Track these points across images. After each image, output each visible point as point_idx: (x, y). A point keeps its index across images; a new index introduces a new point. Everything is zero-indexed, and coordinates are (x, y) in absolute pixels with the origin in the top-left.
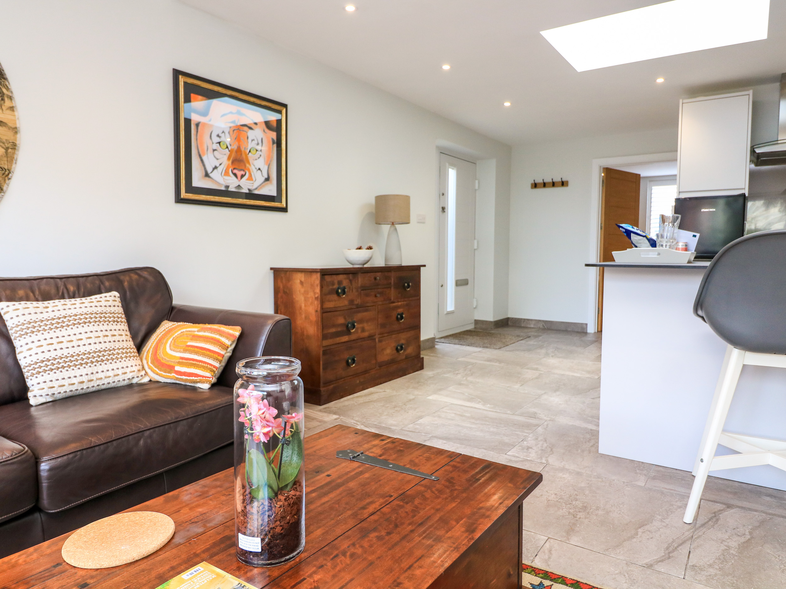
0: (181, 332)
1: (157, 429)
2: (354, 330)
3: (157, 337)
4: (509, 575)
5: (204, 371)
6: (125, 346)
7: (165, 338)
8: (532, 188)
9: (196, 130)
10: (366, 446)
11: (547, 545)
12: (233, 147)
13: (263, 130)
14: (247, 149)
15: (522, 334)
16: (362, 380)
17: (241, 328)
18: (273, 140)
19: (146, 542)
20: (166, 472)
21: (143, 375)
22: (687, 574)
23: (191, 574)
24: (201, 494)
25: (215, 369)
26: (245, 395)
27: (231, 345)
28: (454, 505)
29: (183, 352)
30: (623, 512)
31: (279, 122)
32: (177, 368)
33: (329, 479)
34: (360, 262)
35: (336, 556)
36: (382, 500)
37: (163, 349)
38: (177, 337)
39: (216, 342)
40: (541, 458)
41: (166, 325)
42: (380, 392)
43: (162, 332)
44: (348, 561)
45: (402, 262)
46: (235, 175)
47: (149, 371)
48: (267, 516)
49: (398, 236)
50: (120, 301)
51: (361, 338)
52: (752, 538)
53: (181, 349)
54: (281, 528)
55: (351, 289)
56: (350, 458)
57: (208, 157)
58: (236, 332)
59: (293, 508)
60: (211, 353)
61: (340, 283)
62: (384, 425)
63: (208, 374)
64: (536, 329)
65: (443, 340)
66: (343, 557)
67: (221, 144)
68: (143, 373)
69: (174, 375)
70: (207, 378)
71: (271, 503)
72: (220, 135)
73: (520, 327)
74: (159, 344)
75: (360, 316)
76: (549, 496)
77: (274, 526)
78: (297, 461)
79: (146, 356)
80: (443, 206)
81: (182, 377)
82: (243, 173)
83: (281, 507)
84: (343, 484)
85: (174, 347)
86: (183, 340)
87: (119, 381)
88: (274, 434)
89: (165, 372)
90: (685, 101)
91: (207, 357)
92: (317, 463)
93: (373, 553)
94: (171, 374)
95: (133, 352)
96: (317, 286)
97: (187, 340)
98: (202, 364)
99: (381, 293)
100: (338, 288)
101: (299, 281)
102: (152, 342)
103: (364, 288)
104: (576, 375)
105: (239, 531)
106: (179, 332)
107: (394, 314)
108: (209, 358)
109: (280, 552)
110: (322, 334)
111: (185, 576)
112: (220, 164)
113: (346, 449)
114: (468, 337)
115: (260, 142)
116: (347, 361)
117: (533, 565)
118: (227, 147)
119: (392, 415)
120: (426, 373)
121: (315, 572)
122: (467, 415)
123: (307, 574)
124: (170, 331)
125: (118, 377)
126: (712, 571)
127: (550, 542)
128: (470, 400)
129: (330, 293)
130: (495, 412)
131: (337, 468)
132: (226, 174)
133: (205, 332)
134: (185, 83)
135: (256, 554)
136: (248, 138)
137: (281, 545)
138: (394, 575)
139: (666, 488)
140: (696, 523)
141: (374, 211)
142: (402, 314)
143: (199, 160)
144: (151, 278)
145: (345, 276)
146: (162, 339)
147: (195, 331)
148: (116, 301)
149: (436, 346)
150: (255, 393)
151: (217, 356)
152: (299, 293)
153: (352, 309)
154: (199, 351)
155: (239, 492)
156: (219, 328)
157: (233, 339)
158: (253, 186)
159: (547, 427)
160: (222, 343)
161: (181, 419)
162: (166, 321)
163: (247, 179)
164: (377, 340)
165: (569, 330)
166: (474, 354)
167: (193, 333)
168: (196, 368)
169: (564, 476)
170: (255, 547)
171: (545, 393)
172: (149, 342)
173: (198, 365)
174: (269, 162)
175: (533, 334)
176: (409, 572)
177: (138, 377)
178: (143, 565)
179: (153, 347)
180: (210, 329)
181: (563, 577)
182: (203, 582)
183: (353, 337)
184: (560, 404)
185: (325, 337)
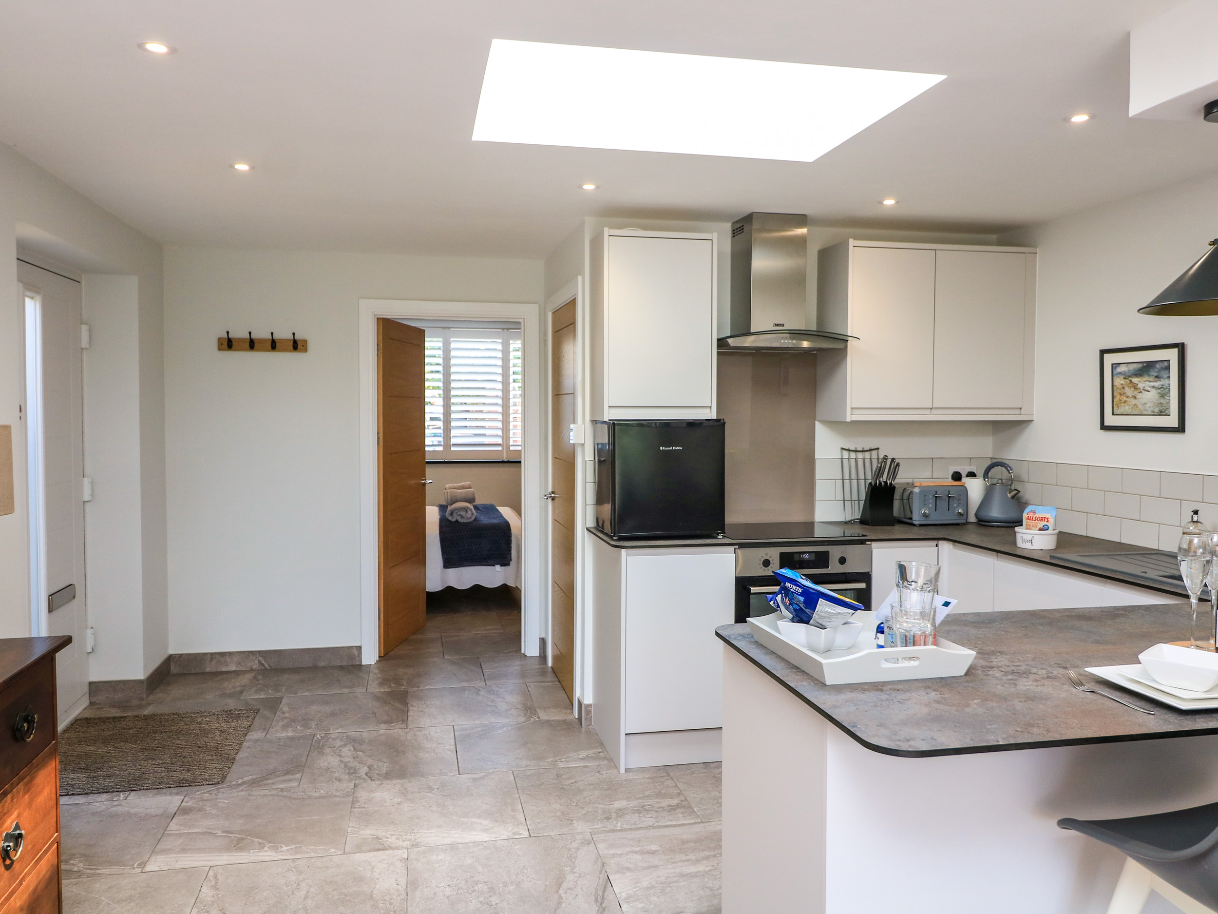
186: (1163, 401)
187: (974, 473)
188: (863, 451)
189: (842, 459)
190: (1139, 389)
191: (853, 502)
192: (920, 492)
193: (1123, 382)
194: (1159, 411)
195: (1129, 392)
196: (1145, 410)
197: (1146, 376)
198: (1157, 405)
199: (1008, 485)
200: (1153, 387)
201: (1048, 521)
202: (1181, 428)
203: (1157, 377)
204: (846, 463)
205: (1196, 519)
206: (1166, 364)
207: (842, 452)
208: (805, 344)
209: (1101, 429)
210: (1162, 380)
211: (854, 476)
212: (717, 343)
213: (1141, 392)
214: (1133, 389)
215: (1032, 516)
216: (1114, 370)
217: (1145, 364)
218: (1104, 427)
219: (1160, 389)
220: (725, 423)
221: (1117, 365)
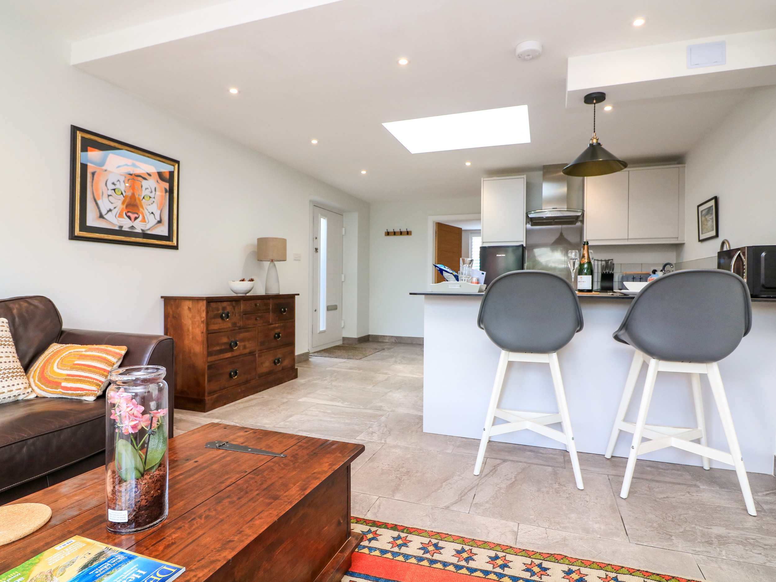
0: (69, 353)
1: (40, 437)
2: (236, 348)
3: (45, 358)
4: (339, 523)
5: (90, 385)
6: (12, 366)
7: (53, 358)
8: (386, 235)
9: (92, 178)
10: (232, 437)
11: (378, 502)
12: (127, 194)
13: (156, 181)
14: (141, 196)
15: (379, 347)
16: (243, 389)
17: (127, 347)
18: (166, 190)
19: (23, 526)
20: (49, 475)
21: (30, 392)
22: (471, 510)
23: (63, 546)
24: (78, 486)
25: (101, 384)
26: (116, 397)
27: (117, 362)
28: (294, 473)
29: (69, 370)
30: (434, 473)
31: (171, 174)
32: (64, 384)
33: (196, 464)
34: (242, 292)
35: (194, 519)
36: (238, 476)
37: (50, 368)
38: (65, 357)
39: (102, 360)
40: (381, 439)
41: (55, 347)
42: (259, 398)
43: (50, 353)
44: (203, 521)
45: (279, 291)
46: (129, 217)
47: (35, 388)
48: (134, 492)
49: (276, 271)
50: (8, 326)
51: (243, 355)
52: (516, 480)
53: (68, 367)
54: (146, 501)
55: (234, 313)
56: (217, 447)
57: (103, 201)
58: (122, 350)
59: (157, 484)
60: (97, 370)
61: (224, 308)
62: (259, 425)
63: (94, 388)
64: (390, 343)
65: (316, 354)
66: (199, 519)
67: (116, 190)
68: (29, 390)
69: (61, 390)
70: (92, 392)
71: (137, 482)
72: (115, 183)
73: (378, 342)
74: (47, 364)
75: (242, 335)
76: (383, 467)
77: (139, 500)
78: (162, 448)
79: (33, 375)
80: (317, 247)
81: (68, 392)
82: (136, 215)
83: (146, 484)
84: (208, 466)
85: (61, 366)
86: (71, 360)
87: (5, 398)
88: (142, 428)
89: (52, 388)
90: (485, 179)
91: (93, 373)
92: (188, 453)
93: (224, 513)
94: (57, 389)
95: (20, 372)
96: (203, 311)
97: (74, 360)
98: (89, 379)
99: (261, 317)
100: (223, 313)
101: (187, 307)
102: (40, 362)
103: (245, 313)
104: (414, 376)
105: (109, 507)
106: (67, 353)
107: (272, 334)
108: (95, 374)
109: (145, 521)
110: (208, 352)
111: (57, 547)
112: (115, 208)
113: (214, 441)
114: (337, 351)
115: (153, 190)
116: (230, 374)
117: (366, 518)
118: (122, 194)
119: (267, 415)
120: (299, 381)
121: (174, 533)
122: (328, 411)
123: (167, 535)
124: (58, 352)
125: (4, 394)
126: (487, 506)
127: (380, 500)
128: (332, 400)
129: (215, 317)
130: (351, 408)
131: (204, 456)
132: (121, 216)
133: (92, 352)
134: (82, 138)
135: (123, 525)
136: (142, 187)
137: (145, 515)
138: (238, 526)
139: (465, 453)
140: (482, 474)
141: (256, 250)
142: (279, 333)
143: (94, 203)
144: (40, 306)
145: (229, 303)
146: (49, 359)
147: (83, 351)
148: (4, 326)
149: (310, 359)
150: (125, 394)
151: (103, 372)
152: (187, 317)
153: (235, 330)
154: (85, 369)
155: (109, 476)
156: (106, 348)
157: (119, 357)
158: (146, 227)
159: (388, 417)
160: (108, 361)
161: (65, 427)
162: (55, 344)
163: (141, 221)
164: (257, 355)
165: (414, 343)
166: (340, 364)
167: (81, 353)
168: (82, 383)
169: (396, 451)
170: (122, 519)
171: (390, 391)
172: (37, 362)
173: (84, 380)
174: (162, 207)
175: (387, 347)
176: (251, 523)
177: (24, 394)
178: (20, 545)
179: (40, 366)
180: (98, 349)
181: (386, 523)
182: (74, 550)
183: (235, 353)
184: (400, 399)
185: (210, 354)
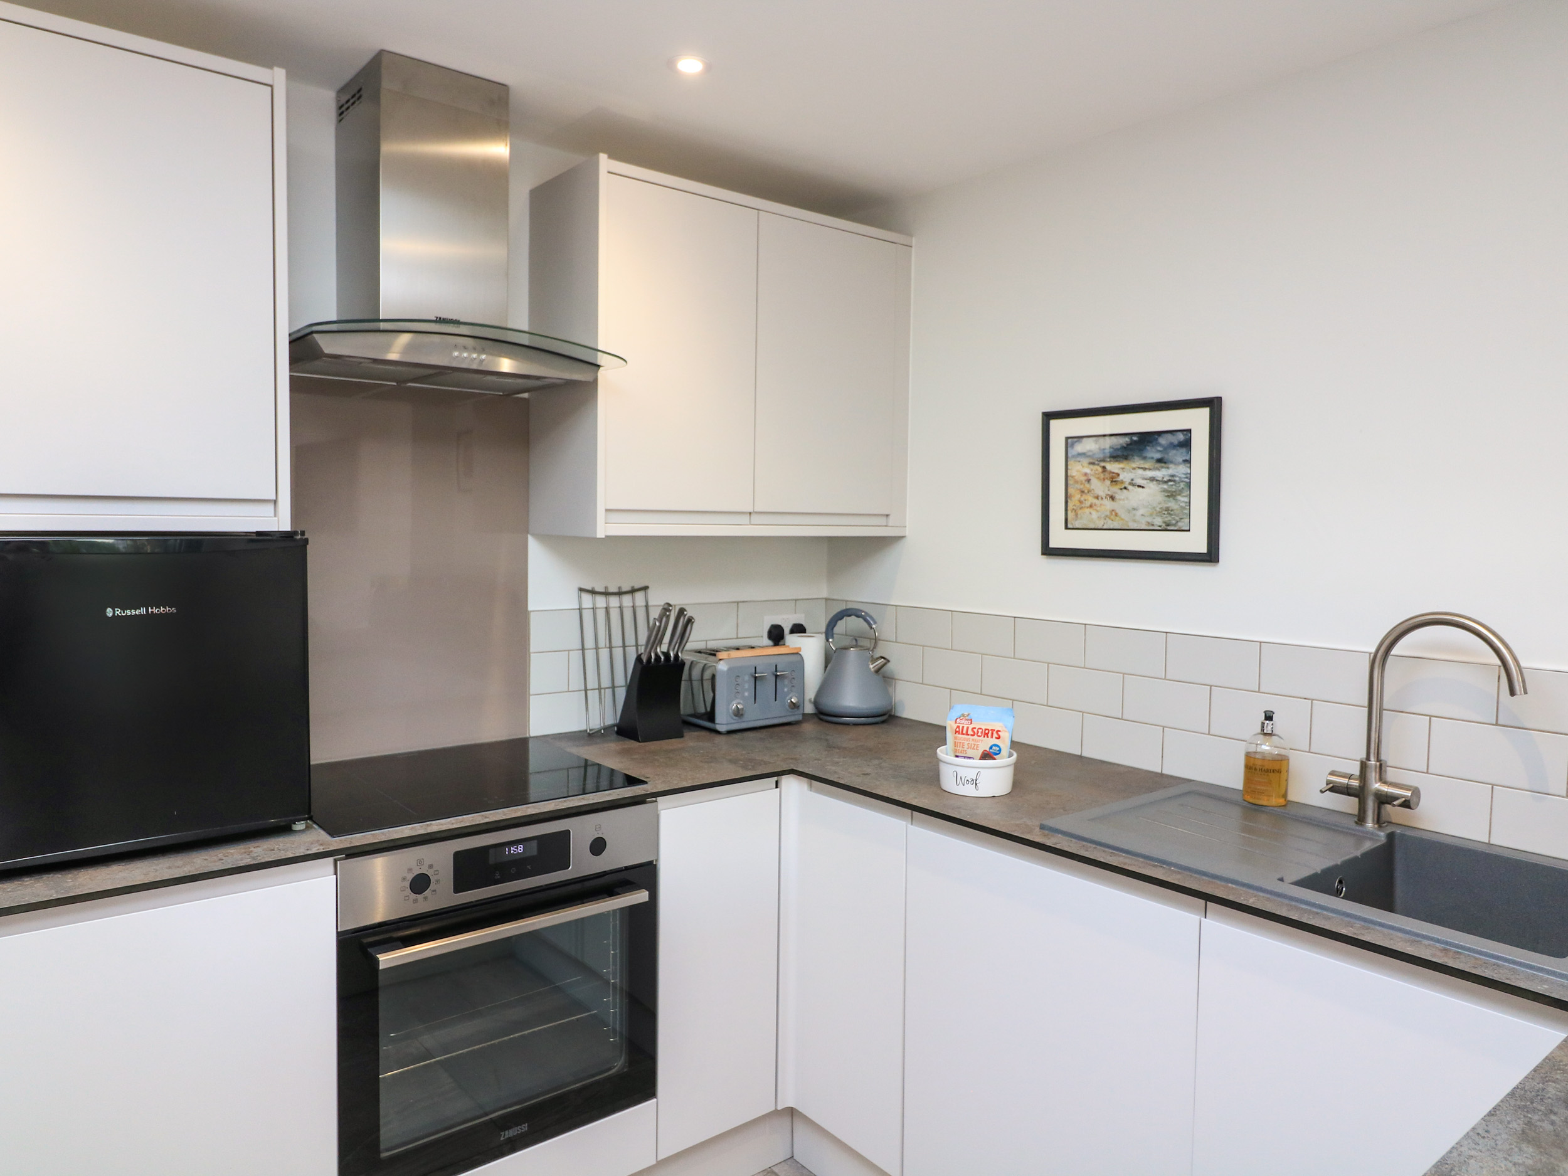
186: (1172, 504)
187: (802, 625)
188: (620, 593)
189: (580, 609)
190: (1122, 482)
191: (603, 691)
192: (730, 669)
193: (1088, 471)
194: (1164, 522)
195: (1100, 487)
196: (1134, 521)
197: (1136, 458)
198: (1159, 512)
199: (868, 649)
200: (1152, 479)
201: (999, 738)
202: (1211, 556)
203: (1160, 461)
204: (588, 616)
205: (1270, 728)
206: (1181, 437)
207: (580, 597)
208: (506, 365)
209: (1043, 553)
210: (1171, 466)
211: (603, 641)
212: (290, 347)
213: (1125, 488)
214: (1108, 482)
215: (966, 726)
216: (1069, 449)
217: (1135, 438)
218: (1048, 551)
219: (1166, 482)
220: (306, 541)
221: (1075, 440)
